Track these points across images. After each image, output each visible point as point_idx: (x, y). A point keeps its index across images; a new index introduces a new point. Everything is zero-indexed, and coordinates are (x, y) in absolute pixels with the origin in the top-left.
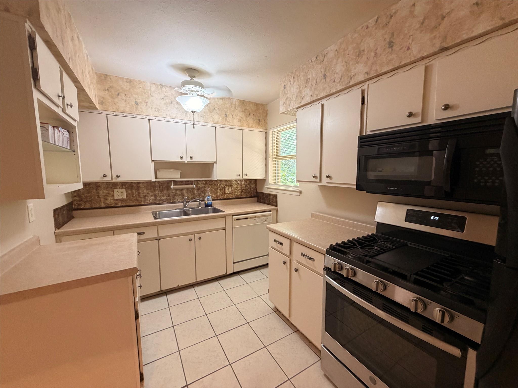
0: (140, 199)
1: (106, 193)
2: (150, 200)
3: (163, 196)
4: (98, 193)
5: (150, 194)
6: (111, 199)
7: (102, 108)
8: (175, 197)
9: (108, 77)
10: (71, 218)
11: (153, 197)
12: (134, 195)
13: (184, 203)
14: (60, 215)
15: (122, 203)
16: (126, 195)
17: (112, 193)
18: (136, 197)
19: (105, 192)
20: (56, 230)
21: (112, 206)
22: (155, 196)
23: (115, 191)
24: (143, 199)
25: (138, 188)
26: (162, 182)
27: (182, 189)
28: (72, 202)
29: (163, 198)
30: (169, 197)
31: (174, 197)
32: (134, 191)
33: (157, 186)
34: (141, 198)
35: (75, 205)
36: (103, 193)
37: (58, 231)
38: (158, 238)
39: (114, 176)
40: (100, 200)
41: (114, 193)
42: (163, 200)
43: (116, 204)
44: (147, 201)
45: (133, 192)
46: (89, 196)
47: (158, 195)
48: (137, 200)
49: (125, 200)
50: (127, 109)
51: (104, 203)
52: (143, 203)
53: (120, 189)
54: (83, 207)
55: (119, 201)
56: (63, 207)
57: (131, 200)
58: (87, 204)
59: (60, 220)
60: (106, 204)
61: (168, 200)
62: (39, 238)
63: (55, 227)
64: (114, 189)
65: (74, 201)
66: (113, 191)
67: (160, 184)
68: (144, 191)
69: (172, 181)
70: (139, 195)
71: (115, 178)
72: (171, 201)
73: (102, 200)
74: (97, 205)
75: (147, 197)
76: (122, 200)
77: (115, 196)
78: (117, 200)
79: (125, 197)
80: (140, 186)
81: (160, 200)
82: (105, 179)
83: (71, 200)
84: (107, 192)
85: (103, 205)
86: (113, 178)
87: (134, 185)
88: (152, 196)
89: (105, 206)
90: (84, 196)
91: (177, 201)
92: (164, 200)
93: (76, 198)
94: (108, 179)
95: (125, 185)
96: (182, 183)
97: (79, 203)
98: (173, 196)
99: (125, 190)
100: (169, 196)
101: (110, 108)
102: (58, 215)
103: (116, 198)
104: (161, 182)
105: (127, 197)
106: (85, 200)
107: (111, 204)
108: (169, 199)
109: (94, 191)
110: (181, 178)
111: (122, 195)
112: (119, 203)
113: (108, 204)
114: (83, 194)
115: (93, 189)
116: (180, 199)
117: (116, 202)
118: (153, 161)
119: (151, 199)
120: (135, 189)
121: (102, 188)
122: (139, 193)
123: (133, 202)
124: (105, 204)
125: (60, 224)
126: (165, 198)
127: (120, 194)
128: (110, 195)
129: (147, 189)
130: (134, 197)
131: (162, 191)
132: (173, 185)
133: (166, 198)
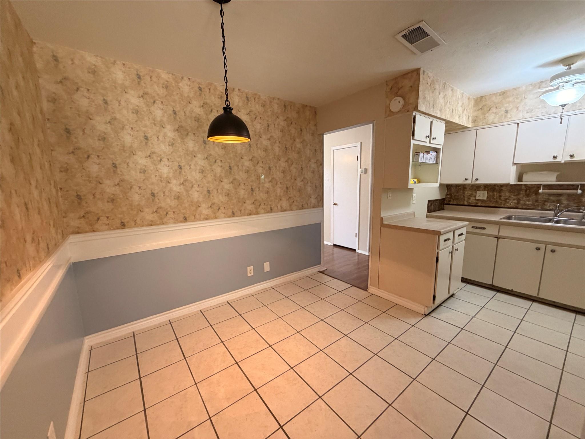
0: (500, 202)
1: (469, 194)
2: (512, 204)
3: (529, 201)
4: (464, 193)
5: (512, 197)
6: (473, 199)
7: (474, 126)
8: (546, 203)
9: (483, 98)
10: (441, 209)
11: (516, 201)
12: (495, 198)
13: (556, 211)
14: (433, 205)
15: (482, 203)
16: (487, 196)
17: (474, 193)
18: (496, 199)
19: (470, 192)
20: (427, 213)
21: (473, 205)
22: (519, 200)
23: (478, 192)
24: (503, 202)
25: (500, 191)
26: (530, 186)
27: (560, 195)
28: (445, 198)
29: (528, 203)
30: (537, 203)
31: (544, 204)
32: (495, 193)
33: (523, 190)
34: (501, 200)
35: (447, 201)
36: (468, 193)
37: (428, 214)
38: (499, 237)
39: (474, 179)
40: (465, 199)
41: (476, 194)
42: (526, 205)
43: (477, 203)
44: (507, 204)
45: (494, 195)
46: (457, 195)
47: (521, 199)
48: (497, 202)
49: (485, 201)
50: (496, 120)
51: (467, 201)
52: (502, 206)
53: (482, 190)
54: (451, 203)
55: (480, 201)
56: (437, 200)
57: (491, 202)
58: (455, 201)
59: (432, 208)
60: (469, 203)
61: (534, 205)
62: (415, 213)
63: (427, 211)
64: (477, 190)
65: (447, 198)
66: (476, 193)
67: (527, 187)
68: (506, 194)
69: (541, 184)
70: (500, 197)
71: (474, 181)
72: (538, 207)
73: (466, 199)
74: (462, 203)
75: (508, 200)
76: (483, 201)
77: (477, 196)
78: (478, 200)
79: (485, 198)
80: (502, 189)
81: (524, 205)
82: (467, 182)
83: (444, 197)
84: (471, 193)
85: (466, 203)
86: (473, 181)
87: (496, 188)
88: (514, 200)
89: (467, 204)
90: (454, 195)
91: (548, 209)
92: (530, 206)
93: (448, 196)
94: (469, 182)
95: (487, 188)
96: (562, 188)
97: (449, 200)
98: (543, 202)
99: (487, 192)
100: (537, 201)
101: (480, 124)
102: (431, 204)
103: (477, 198)
104: (528, 185)
105: (487, 198)
106: (454, 198)
107: (472, 203)
108: (536, 205)
109: (462, 191)
110: (557, 181)
111: (483, 196)
112: (480, 203)
113: (470, 203)
114: (453, 193)
115: (461, 190)
116: (553, 207)
117: (477, 202)
118: (515, 164)
119: (512, 202)
120: (497, 192)
121: (468, 189)
122: (500, 196)
123: (493, 204)
124: (467, 203)
125: (431, 210)
126: (530, 203)
127: (481, 195)
128: (473, 196)
129: (510, 192)
130: (495, 199)
131: (528, 195)
132: (543, 189)
133: (533, 204)
